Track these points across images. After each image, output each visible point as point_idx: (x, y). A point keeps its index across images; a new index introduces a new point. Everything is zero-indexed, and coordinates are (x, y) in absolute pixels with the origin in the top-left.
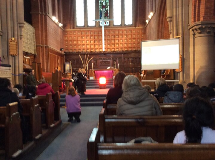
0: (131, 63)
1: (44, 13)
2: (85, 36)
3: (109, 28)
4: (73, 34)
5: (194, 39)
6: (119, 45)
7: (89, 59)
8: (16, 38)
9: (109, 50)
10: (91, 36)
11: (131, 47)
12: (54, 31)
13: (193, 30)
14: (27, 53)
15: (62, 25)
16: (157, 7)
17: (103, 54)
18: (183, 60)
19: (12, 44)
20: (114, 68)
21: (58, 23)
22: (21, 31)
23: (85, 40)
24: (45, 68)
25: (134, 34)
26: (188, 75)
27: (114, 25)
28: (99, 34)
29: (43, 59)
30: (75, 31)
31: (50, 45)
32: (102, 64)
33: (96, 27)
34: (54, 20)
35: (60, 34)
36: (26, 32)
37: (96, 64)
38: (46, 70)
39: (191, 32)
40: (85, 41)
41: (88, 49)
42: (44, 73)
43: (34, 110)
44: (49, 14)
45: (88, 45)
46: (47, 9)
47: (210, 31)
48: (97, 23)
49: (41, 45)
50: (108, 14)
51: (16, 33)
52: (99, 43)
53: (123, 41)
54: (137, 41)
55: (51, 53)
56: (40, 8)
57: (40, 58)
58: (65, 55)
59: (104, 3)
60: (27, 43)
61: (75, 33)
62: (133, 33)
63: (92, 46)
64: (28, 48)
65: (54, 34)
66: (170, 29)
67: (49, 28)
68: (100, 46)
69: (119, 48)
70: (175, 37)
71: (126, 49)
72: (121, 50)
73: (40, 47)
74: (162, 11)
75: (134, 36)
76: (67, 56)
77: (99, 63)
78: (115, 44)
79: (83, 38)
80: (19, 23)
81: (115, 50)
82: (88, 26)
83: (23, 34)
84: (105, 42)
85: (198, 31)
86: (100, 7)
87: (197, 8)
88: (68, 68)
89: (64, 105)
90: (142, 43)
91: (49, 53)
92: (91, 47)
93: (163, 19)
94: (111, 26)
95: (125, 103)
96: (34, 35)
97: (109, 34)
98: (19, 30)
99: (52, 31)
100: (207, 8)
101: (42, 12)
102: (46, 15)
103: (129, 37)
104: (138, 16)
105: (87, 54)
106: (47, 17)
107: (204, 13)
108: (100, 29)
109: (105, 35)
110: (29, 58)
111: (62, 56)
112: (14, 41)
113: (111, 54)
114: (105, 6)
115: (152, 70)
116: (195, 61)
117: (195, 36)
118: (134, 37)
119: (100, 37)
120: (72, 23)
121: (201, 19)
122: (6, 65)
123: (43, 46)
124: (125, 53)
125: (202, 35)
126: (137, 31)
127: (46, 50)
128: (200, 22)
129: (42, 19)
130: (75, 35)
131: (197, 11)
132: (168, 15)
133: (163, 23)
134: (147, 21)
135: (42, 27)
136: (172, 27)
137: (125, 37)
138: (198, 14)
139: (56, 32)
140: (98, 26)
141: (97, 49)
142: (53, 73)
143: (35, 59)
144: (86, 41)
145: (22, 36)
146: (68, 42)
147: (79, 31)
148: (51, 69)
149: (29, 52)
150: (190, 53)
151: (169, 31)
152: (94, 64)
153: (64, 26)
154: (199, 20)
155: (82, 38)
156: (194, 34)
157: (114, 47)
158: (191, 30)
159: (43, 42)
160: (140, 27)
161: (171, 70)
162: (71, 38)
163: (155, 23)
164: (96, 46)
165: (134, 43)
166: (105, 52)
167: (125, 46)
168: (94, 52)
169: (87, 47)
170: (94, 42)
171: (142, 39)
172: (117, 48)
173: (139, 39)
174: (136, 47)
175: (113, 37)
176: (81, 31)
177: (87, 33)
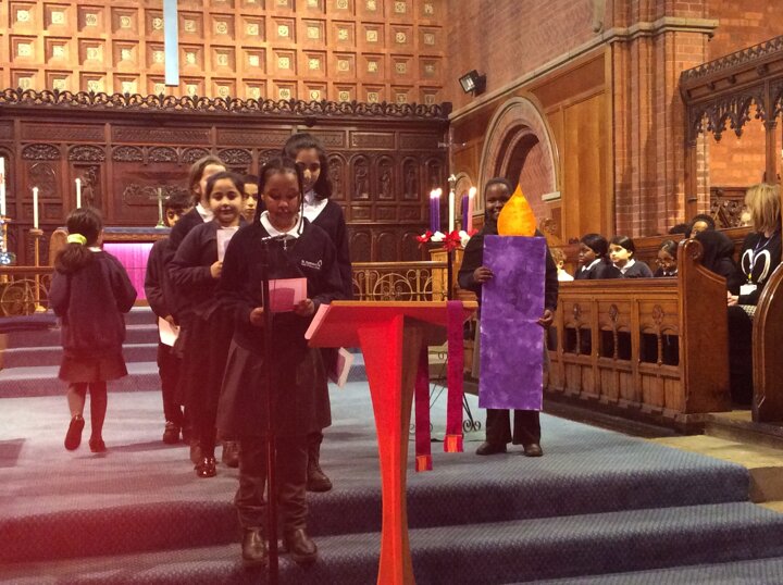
6: (263, 60)
9: (192, 90)
11: (351, 79)
17: (147, 116)
41: (29, 72)
45: (28, 39)
52: (119, 35)
53: (294, 36)
54: (394, 42)
63: (58, 50)
68: (125, 54)
69: (270, 84)
75: (371, 4)
77: (119, 185)
78: (239, 52)
81: (242, 98)
92: (48, 55)
103: (339, 5)
113: (211, 119)
118: (368, 12)
124: (310, 122)
137: (309, 8)
141: (97, 75)
157: (233, 75)
164: (91, 52)
165: (372, 56)
166: (162, 103)
167: (310, 71)
168: (75, 98)
169: (16, 54)
170: (76, 19)
171: (425, 29)
172: (251, 82)
173: (403, 26)
174: (388, 85)
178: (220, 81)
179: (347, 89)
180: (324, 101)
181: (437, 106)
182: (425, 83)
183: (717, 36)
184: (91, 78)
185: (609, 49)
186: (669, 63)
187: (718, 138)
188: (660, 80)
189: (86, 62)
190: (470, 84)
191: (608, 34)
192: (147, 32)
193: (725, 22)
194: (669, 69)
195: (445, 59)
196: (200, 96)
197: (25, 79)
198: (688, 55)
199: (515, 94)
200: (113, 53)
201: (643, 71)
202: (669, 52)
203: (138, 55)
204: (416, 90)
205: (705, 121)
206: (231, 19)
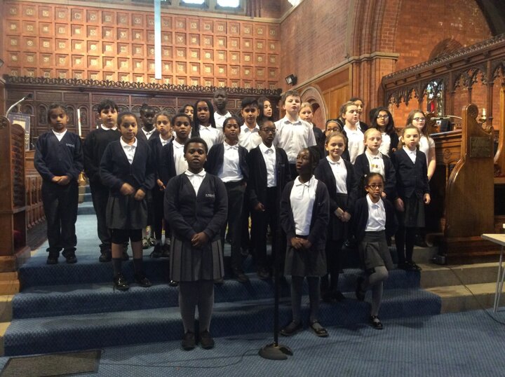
2: (85, 27)
3: (167, 8)
4: (40, 16)
6: (199, 68)
9: (167, 81)
10: (104, 29)
11: (237, 77)
17: (147, 92)
23: (86, 39)
25: (247, 39)
27: (182, 3)
40: (85, 43)
41: (96, 72)
45: (95, 57)
52: (135, 56)
53: (213, 58)
54: (257, 61)
61: (45, 13)
62: (244, 33)
63: (109, 63)
68: (138, 65)
69: (202, 79)
71: (222, 84)
72: (208, 84)
75: (247, 44)
76: (15, 92)
78: (188, 64)
79: (78, 31)
81: (189, 85)
92: (104, 65)
103: (233, 44)
113: (175, 94)
118: (248, 47)
126: (256, 30)
130: (48, 21)
137: (220, 45)
141: (126, 74)
144: (89, 43)
146: (18, 40)
147: (61, 7)
155: (73, 32)
157: (186, 75)
160: (266, 19)
162: (30, 28)
164: (123, 63)
165: (247, 67)
166: (154, 87)
167: (220, 73)
168: (116, 84)
169: (90, 64)
170: (116, 49)
171: (271, 55)
172: (193, 78)
173: (261, 54)
174: (254, 80)
175: (181, 39)
176: (70, 7)
177: (93, 17)
178: (180, 77)
179: (236, 82)
180: (225, 87)
181: (275, 90)
182: (270, 79)
183: (399, 61)
184: (123, 75)
185: (351, 65)
186: (377, 72)
187: (398, 106)
188: (373, 80)
189: (121, 68)
190: (290, 80)
191: (351, 59)
192: (148, 55)
193: (403, 54)
194: (377, 75)
195: (279, 70)
196: (171, 84)
197: (94, 75)
198: (386, 69)
199: (310, 85)
200: (133, 64)
201: (366, 76)
202: (378, 67)
203: (143, 65)
204: (266, 83)
205: (392, 98)
206: (185, 50)
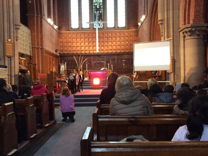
0: (124, 64)
1: (40, 16)
2: (80, 38)
3: (103, 30)
4: (68, 36)
5: (184, 41)
6: (112, 47)
7: (83, 60)
8: (13, 39)
9: (103, 52)
10: (85, 38)
11: (124, 48)
12: (49, 33)
13: (183, 33)
14: (22, 54)
15: (57, 27)
16: (149, 10)
17: (97, 55)
18: (174, 61)
19: (9, 46)
20: (108, 69)
21: (53, 25)
22: (17, 32)
24: (41, 70)
25: (127, 37)
26: (179, 76)
27: (107, 28)
28: (93, 36)
29: (38, 60)
30: (69, 33)
31: (45, 47)
32: (96, 65)
33: (90, 29)
34: (49, 22)
35: (55, 36)
36: (22, 33)
37: (90, 65)
38: (41, 71)
39: (181, 35)
40: (80, 43)
41: (83, 51)
42: (39, 74)
43: (29, 110)
44: (44, 16)
45: (83, 46)
46: (43, 11)
47: (199, 33)
48: (92, 25)
49: (37, 46)
50: (102, 17)
51: (12, 34)
52: (94, 45)
53: (116, 43)
54: (130, 43)
55: (46, 55)
56: (35, 11)
57: (35, 59)
58: (60, 56)
59: (98, 6)
60: (23, 44)
61: (69, 35)
62: (126, 35)
63: (86, 48)
64: (24, 49)
65: (49, 35)
66: (161, 32)
67: (45, 30)
68: (94, 47)
69: (113, 50)
70: (166, 39)
71: (119, 51)
72: (115, 51)
73: (36, 49)
74: (154, 14)
75: (127, 38)
76: (62, 58)
77: (93, 64)
78: (109, 46)
79: (78, 39)
80: (15, 25)
81: (109, 52)
82: (82, 28)
83: (19, 36)
84: (99, 44)
85: (188, 33)
86: (94, 9)
87: (187, 11)
88: (63, 69)
89: (58, 105)
90: (135, 44)
91: (45, 54)
92: (85, 48)
93: (154, 22)
94: (105, 28)
95: (118, 103)
96: (30, 36)
97: (103, 36)
98: (15, 32)
99: (48, 33)
100: (196, 11)
101: (37, 14)
102: (41, 18)
103: (122, 39)
104: (130, 19)
105: (82, 56)
106: (43, 19)
107: (194, 17)
108: (95, 31)
109: (98, 37)
110: (25, 59)
111: (56, 58)
112: (10, 43)
113: (105, 55)
114: (99, 9)
115: (144, 71)
116: (186, 63)
117: (186, 38)
119: (94, 39)
120: (67, 24)
121: (191, 22)
122: (3, 66)
123: (39, 48)
124: (118, 55)
125: (192, 37)
126: (130, 33)
127: (42, 52)
128: (190, 25)
129: (38, 21)
130: (70, 37)
131: (187, 14)
132: (160, 18)
133: (155, 26)
134: (139, 24)
135: (37, 29)
136: (163, 29)
137: (118, 39)
138: (188, 17)
139: (51, 34)
140: (92, 29)
141: (91, 50)
142: (48, 74)
143: (30, 60)
145: (18, 37)
146: (63, 43)
147: (73, 33)
148: (46, 70)
149: (25, 53)
150: (180, 55)
151: (160, 33)
152: (88, 65)
153: (60, 28)
154: (189, 23)
156: (184, 37)
157: (108, 49)
158: (181, 32)
159: (39, 44)
160: (133, 30)
161: (162, 71)
162: (65, 40)
163: (147, 26)
164: (90, 47)
165: (127, 45)
166: (99, 53)
167: (118, 48)
168: (88, 54)
169: (81, 48)
170: (88, 43)
171: (135, 41)
172: (110, 50)
173: (132, 41)
174: (129, 49)
175: (106, 39)
176: (76, 33)
177: (82, 35)
178: (106, 50)
179: (124, 50)
206: (108, 42)
